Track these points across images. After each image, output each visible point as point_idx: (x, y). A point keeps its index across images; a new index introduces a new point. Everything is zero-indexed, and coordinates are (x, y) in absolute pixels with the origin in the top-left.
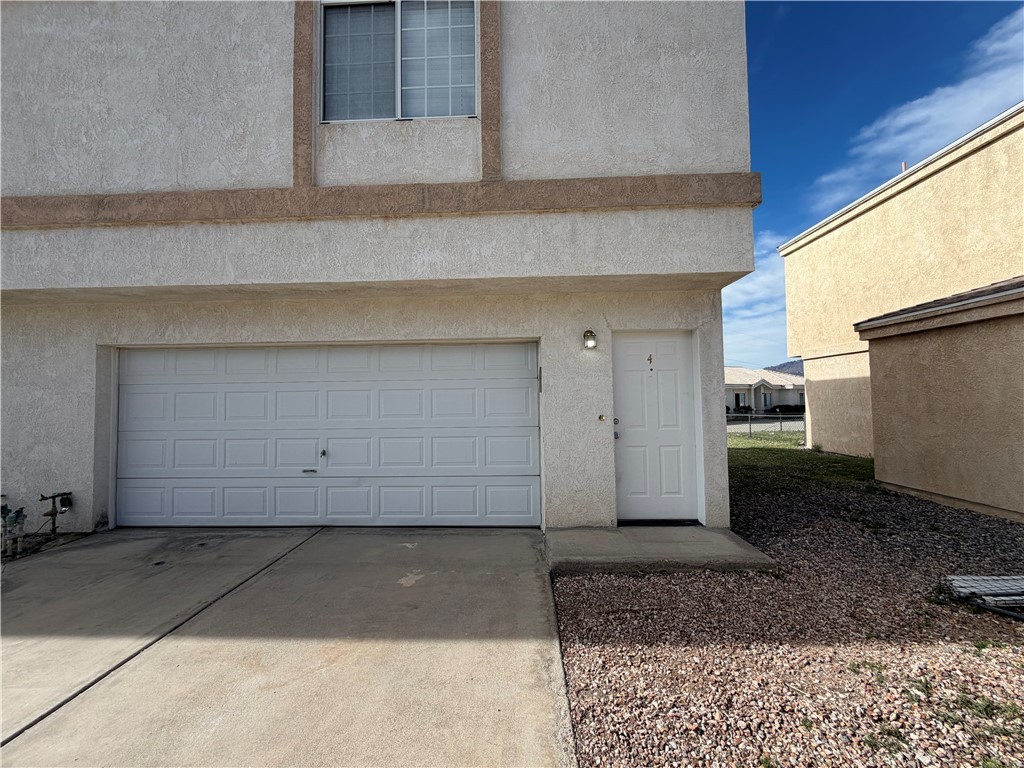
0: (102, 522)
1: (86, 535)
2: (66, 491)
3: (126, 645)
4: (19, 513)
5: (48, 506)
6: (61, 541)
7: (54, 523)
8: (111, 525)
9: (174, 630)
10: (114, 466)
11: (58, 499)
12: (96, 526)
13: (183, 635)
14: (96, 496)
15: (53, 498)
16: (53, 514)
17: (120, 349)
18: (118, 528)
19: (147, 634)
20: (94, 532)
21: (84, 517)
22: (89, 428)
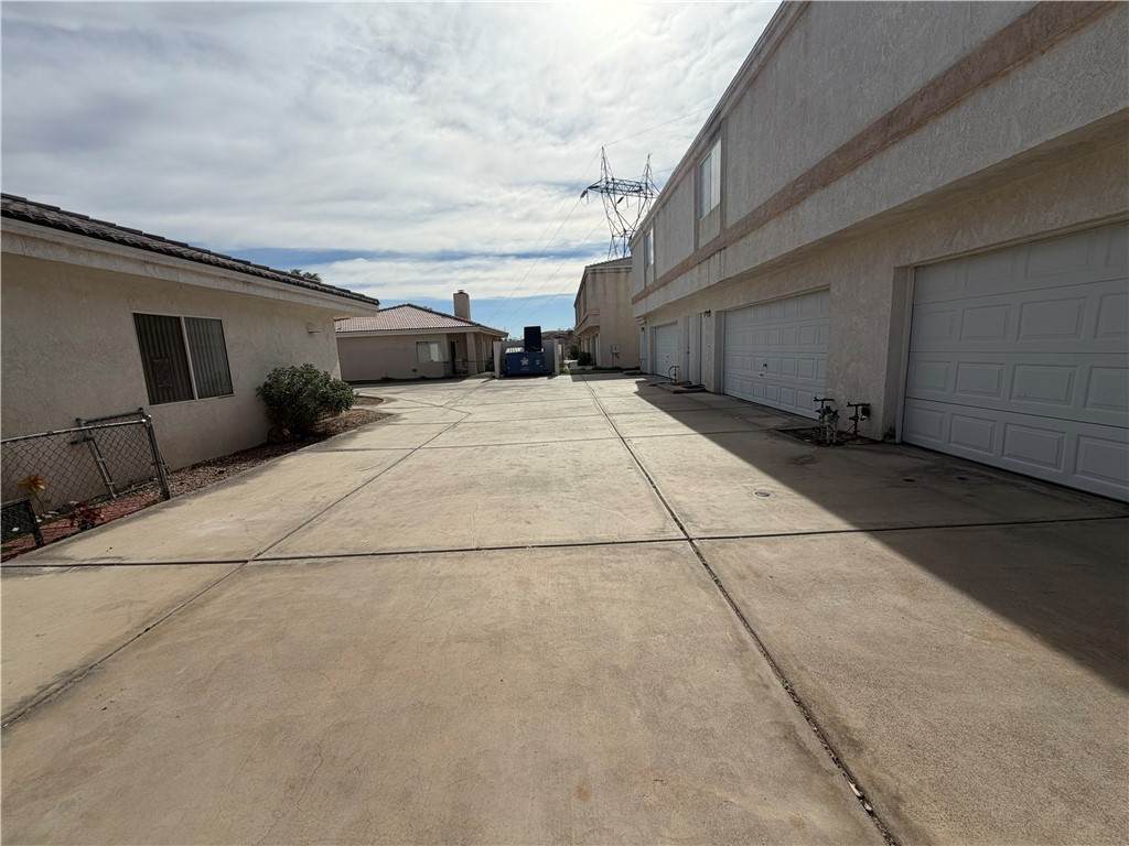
0: (890, 434)
1: (874, 442)
2: (867, 402)
3: (837, 523)
4: (835, 413)
5: (851, 412)
6: (859, 441)
7: (856, 425)
8: (897, 440)
9: (874, 531)
10: (903, 386)
11: (860, 407)
12: (885, 437)
13: (877, 537)
14: (886, 412)
15: (856, 406)
16: (855, 418)
17: (916, 267)
18: (903, 443)
19: (854, 524)
20: (883, 442)
21: (875, 427)
22: (883, 348)
